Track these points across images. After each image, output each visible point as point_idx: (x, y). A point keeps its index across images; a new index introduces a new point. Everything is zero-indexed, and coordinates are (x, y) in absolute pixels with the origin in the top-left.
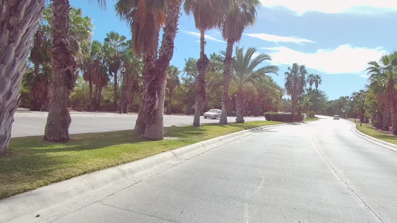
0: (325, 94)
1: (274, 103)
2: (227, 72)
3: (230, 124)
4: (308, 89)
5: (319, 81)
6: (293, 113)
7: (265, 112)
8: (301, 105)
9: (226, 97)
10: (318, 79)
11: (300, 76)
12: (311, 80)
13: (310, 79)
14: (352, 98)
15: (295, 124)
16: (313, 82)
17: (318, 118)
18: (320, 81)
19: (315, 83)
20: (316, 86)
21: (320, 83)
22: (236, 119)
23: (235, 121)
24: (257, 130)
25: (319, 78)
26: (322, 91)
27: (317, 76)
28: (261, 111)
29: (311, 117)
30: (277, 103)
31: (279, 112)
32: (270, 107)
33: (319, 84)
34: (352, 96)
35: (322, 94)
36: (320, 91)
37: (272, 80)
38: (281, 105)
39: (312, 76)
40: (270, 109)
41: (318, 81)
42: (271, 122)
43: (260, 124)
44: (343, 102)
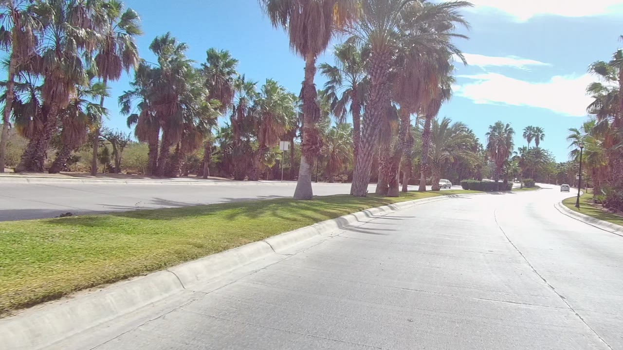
0: (550, 153)
1: (475, 167)
2: (425, 145)
3: (429, 191)
4: (522, 148)
5: (540, 137)
6: (497, 181)
7: (463, 180)
8: (507, 172)
9: (424, 168)
10: (539, 133)
11: (506, 135)
12: (530, 134)
13: (528, 133)
15: (498, 194)
16: (532, 137)
17: (538, 187)
18: (542, 136)
19: (534, 139)
20: (536, 142)
21: (542, 139)
22: (432, 187)
23: (431, 189)
24: (454, 196)
25: (541, 132)
26: (545, 149)
27: (537, 128)
28: (458, 177)
29: (528, 186)
30: (480, 167)
31: (484, 180)
32: (470, 173)
33: (540, 139)
35: (546, 154)
36: (542, 150)
37: (474, 135)
39: (531, 129)
40: (470, 174)
42: (469, 191)
43: (456, 192)
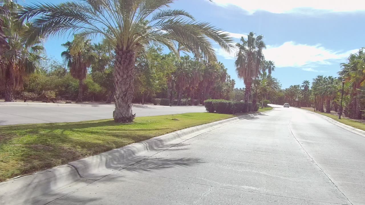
0: (278, 81)
1: (225, 91)
6: (246, 101)
8: (256, 91)
10: (271, 66)
13: (263, 66)
14: (303, 86)
16: (266, 68)
17: (272, 108)
19: (268, 69)
20: (269, 72)
21: (273, 69)
25: (273, 64)
26: (275, 78)
27: (270, 62)
29: (265, 106)
30: (229, 92)
34: (303, 85)
35: (275, 82)
36: (273, 79)
38: (233, 94)
39: (265, 63)
41: (271, 68)
44: (295, 91)
